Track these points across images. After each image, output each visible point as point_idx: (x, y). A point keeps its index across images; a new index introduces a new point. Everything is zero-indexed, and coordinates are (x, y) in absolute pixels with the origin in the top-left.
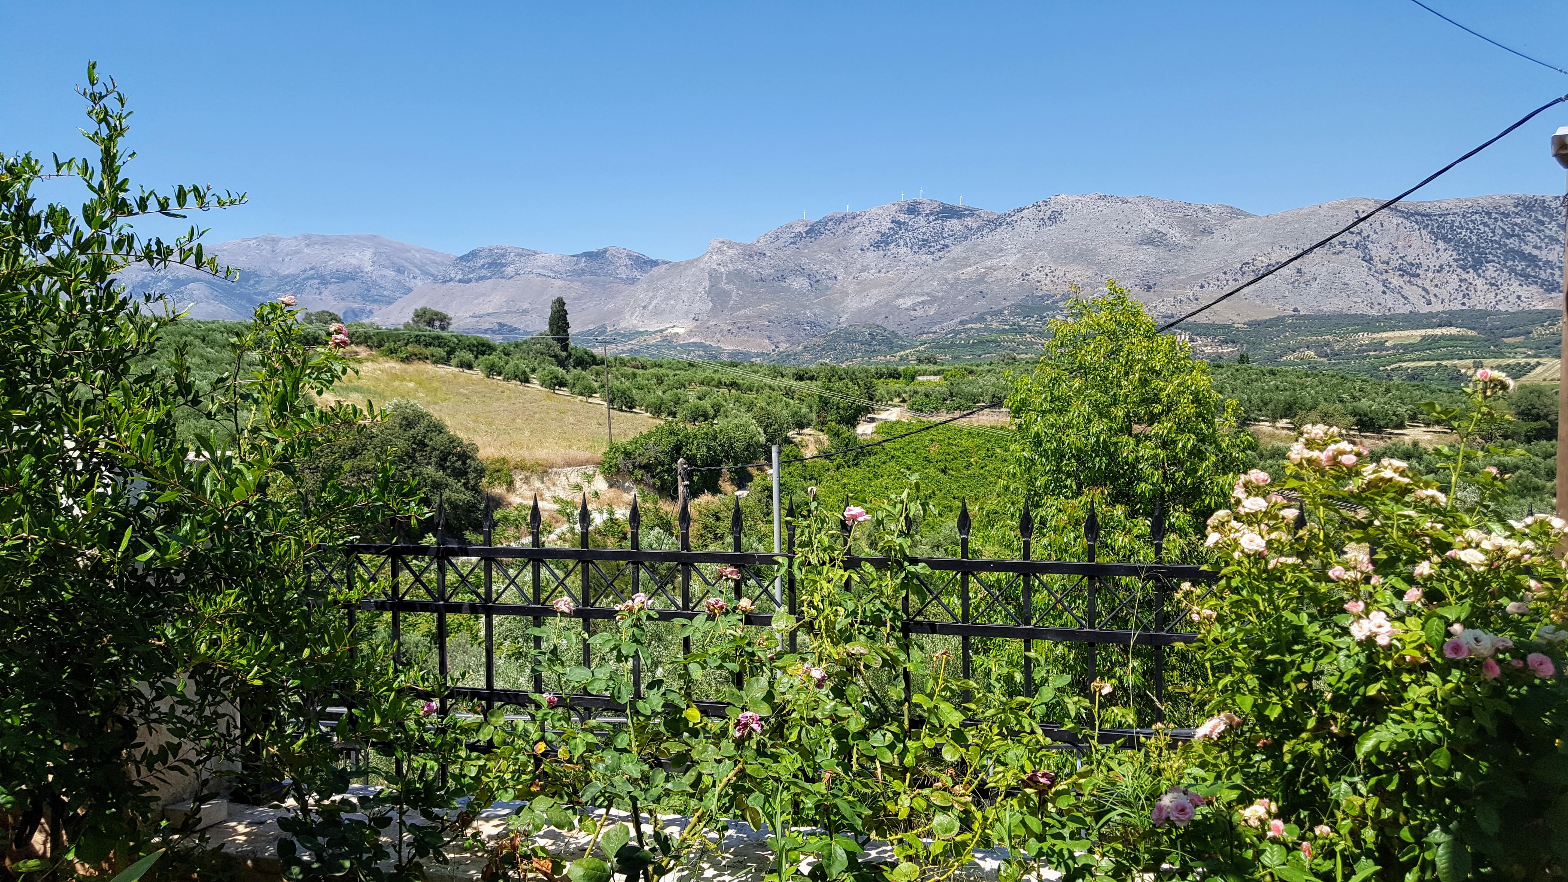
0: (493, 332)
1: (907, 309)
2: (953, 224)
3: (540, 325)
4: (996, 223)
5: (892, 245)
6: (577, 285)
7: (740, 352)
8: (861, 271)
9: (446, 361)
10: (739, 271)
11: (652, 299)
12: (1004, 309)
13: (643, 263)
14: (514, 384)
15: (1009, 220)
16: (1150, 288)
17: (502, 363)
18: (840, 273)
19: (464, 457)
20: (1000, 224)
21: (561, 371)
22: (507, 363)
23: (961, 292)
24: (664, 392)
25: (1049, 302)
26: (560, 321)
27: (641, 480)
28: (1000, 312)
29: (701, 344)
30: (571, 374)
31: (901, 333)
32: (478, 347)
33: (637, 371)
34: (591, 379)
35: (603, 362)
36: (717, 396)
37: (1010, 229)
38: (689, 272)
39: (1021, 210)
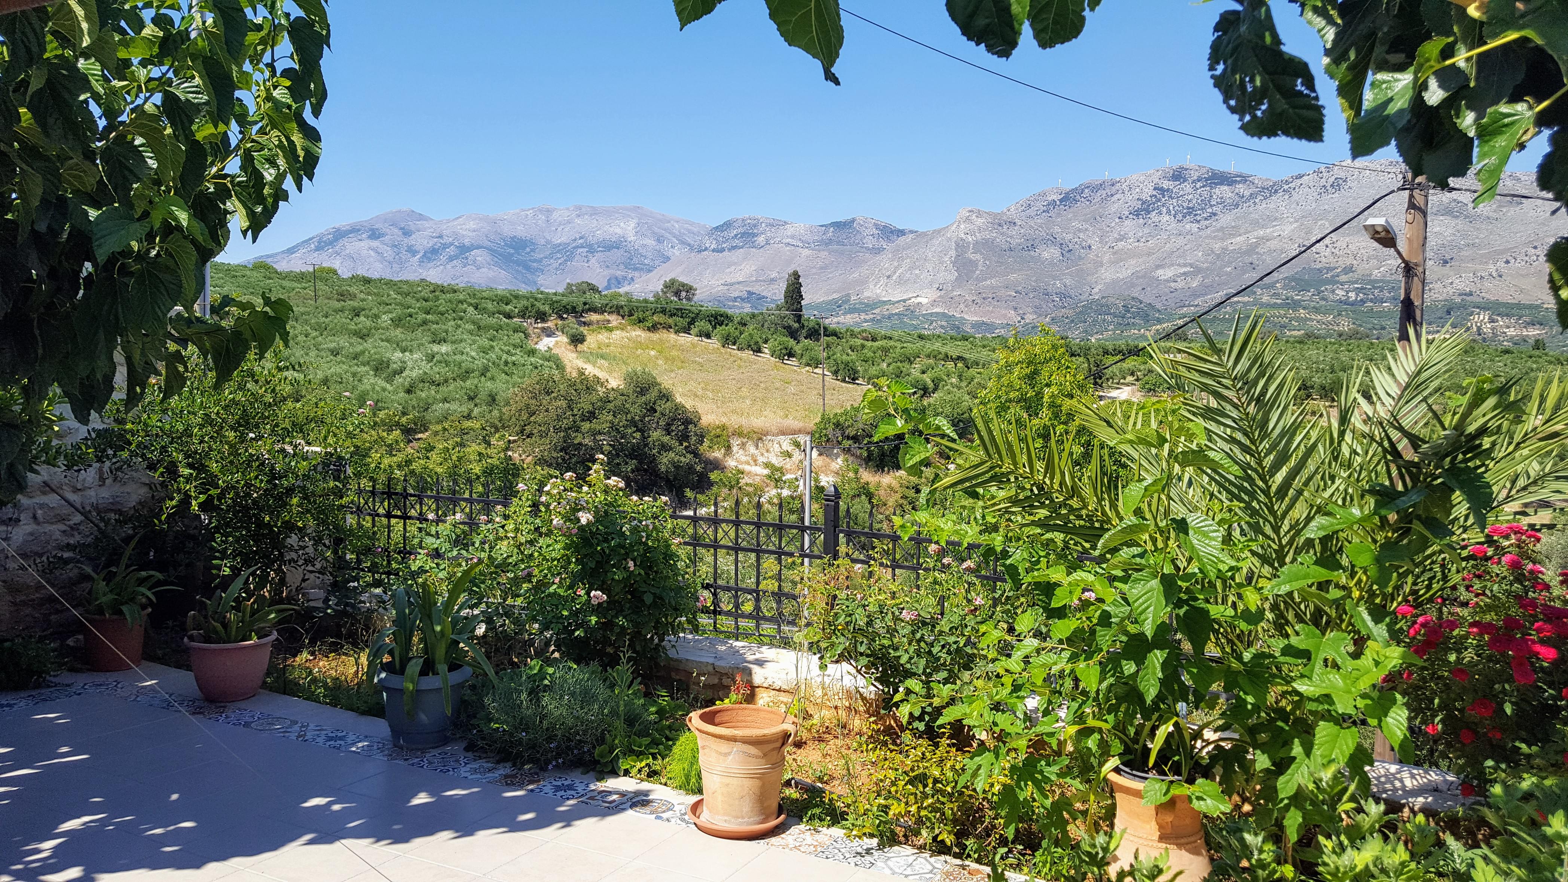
0: (743, 300)
1: (1167, 281)
2: (1223, 191)
3: (778, 292)
4: (1272, 190)
5: (1154, 213)
6: (824, 254)
7: (984, 323)
8: (1118, 240)
9: (687, 330)
10: (987, 241)
11: (897, 268)
12: (1277, 282)
13: (890, 233)
14: (748, 354)
15: (1286, 187)
16: (1446, 262)
17: (737, 333)
18: (1094, 242)
19: (687, 422)
20: (1276, 191)
21: (792, 342)
22: (741, 333)
23: (1229, 263)
24: (889, 365)
25: (1329, 276)
26: (794, 293)
27: (849, 450)
28: (1272, 286)
29: (944, 315)
30: (801, 345)
31: (1159, 306)
32: (716, 318)
33: (866, 343)
34: (818, 349)
35: (834, 334)
36: (939, 370)
37: (1287, 197)
38: (936, 242)
39: (1300, 177)
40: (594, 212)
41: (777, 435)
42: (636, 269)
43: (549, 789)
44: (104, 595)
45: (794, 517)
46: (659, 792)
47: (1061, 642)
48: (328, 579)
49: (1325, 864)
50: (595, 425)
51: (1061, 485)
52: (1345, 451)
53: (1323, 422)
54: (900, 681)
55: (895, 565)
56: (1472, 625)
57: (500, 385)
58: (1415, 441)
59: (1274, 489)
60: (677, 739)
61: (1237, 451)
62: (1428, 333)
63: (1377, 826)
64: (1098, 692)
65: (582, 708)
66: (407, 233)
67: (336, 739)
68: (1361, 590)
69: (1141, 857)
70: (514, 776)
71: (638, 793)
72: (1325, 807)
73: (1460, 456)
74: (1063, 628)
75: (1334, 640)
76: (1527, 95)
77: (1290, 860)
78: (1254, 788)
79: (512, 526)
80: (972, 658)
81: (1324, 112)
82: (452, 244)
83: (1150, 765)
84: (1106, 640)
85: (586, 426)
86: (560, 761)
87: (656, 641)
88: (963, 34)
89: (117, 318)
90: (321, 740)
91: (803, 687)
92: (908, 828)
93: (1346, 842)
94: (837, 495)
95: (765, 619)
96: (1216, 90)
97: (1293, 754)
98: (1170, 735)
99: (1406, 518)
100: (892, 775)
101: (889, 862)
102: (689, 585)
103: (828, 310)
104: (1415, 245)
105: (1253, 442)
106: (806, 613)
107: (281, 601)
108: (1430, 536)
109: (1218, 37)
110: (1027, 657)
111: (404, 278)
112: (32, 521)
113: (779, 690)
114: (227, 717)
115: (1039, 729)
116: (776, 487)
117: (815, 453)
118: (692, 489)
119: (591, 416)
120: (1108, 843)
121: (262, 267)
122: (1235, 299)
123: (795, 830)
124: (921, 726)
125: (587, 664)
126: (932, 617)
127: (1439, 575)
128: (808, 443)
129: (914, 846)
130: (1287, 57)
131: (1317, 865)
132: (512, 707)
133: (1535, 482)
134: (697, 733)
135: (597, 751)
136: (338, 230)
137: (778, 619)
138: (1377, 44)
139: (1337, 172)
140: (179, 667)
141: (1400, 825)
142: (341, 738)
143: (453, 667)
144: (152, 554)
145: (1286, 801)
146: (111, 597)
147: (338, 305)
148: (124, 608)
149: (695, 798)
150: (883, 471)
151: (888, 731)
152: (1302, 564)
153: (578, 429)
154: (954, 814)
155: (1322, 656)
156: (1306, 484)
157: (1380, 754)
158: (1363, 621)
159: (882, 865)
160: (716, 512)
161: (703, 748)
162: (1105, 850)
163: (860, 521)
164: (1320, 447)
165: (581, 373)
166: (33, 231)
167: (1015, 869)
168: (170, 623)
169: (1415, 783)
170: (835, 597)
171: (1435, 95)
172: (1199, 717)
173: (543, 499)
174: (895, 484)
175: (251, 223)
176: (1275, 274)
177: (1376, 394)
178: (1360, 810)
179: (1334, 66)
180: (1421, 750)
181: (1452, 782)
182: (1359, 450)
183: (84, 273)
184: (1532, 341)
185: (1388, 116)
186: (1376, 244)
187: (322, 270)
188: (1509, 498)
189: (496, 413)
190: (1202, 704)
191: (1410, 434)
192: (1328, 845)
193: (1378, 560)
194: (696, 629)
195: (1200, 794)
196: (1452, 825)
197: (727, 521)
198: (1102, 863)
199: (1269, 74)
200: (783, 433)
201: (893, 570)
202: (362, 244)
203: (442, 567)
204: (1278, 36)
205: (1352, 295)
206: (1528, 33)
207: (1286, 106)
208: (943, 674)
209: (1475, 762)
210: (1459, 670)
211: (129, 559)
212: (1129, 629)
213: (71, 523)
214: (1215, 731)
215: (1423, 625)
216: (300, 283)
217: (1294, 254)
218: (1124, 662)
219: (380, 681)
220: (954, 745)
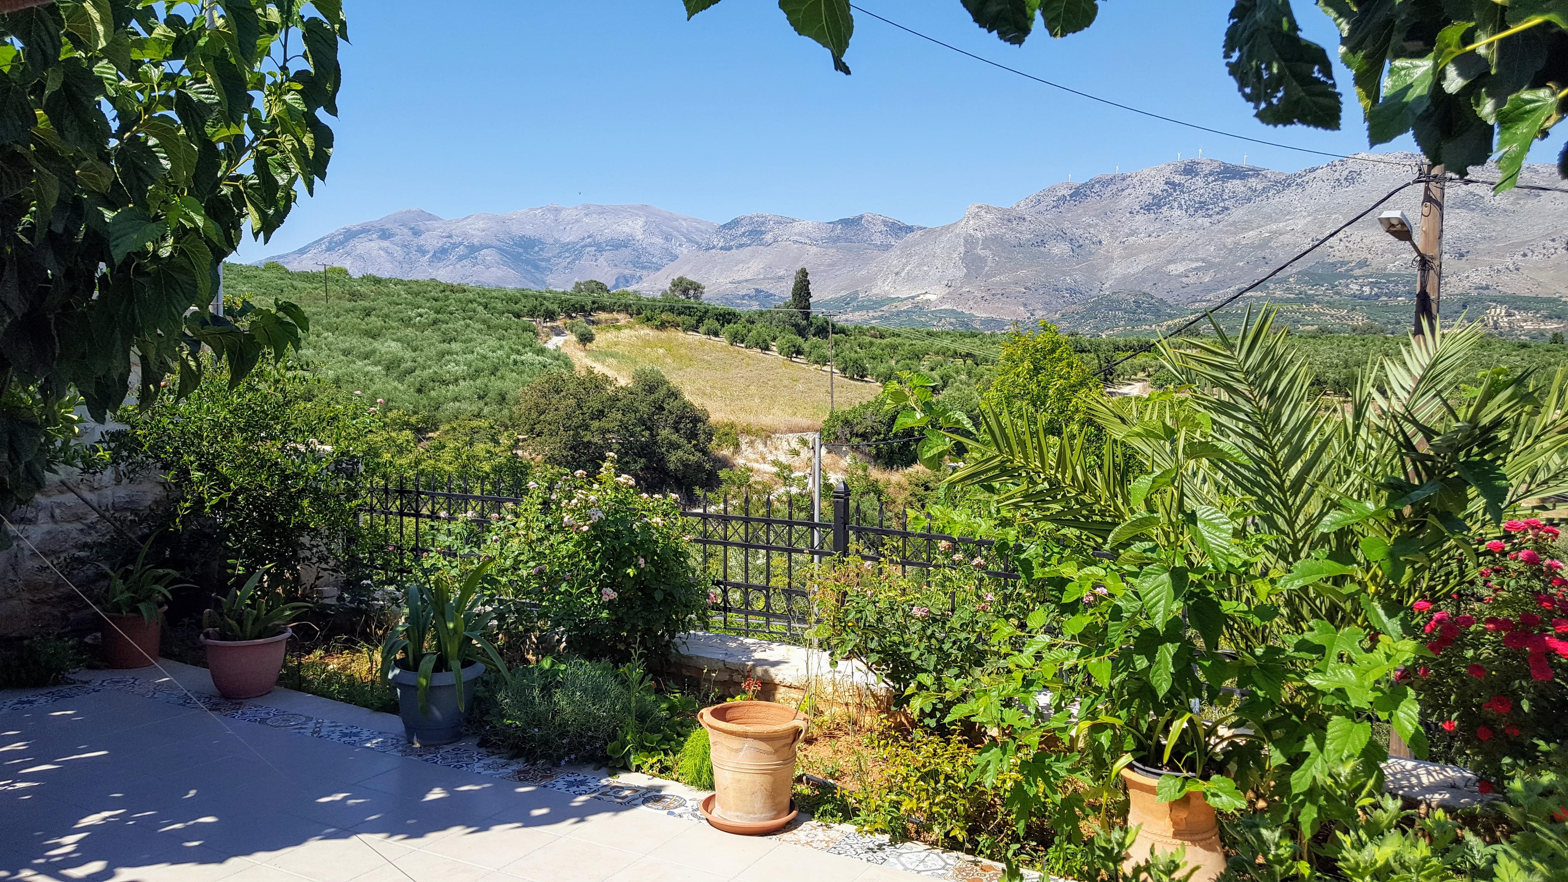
0: (751, 297)
1: (1179, 276)
2: (1236, 185)
3: (786, 290)
4: (1284, 184)
5: (1165, 208)
6: (832, 251)
7: (993, 320)
8: (1128, 235)
9: (695, 329)
10: (996, 237)
11: (905, 265)
12: (1290, 276)
13: (898, 229)
14: (756, 352)
15: (1299, 181)
16: (1462, 256)
17: (745, 331)
18: (1105, 237)
19: (696, 420)
20: (1289, 185)
21: (800, 340)
22: (749, 331)
23: (1242, 258)
24: (897, 362)
25: (1342, 270)
26: (802, 290)
27: (858, 447)
28: (1285, 280)
29: (953, 311)
30: (809, 342)
31: (1170, 301)
32: (724, 317)
33: (874, 340)
34: (827, 348)
35: (843, 331)
36: (949, 366)
37: (1300, 190)
38: (944, 238)
39: (1313, 170)
40: (602, 211)
41: (786, 433)
42: (644, 268)
43: (561, 784)
44: (122, 592)
45: (803, 515)
46: (672, 788)
47: (1073, 637)
48: (343, 575)
49: (1345, 859)
50: (604, 424)
51: (1073, 480)
52: (1361, 446)
53: (1338, 417)
54: (911, 678)
55: (905, 562)
56: (1489, 621)
57: (509, 383)
58: (1429, 433)
59: (1288, 483)
60: (689, 735)
61: (1250, 445)
62: (1442, 327)
63: (1394, 822)
64: (1112, 688)
65: (594, 705)
66: (417, 233)
67: (351, 736)
68: (1377, 585)
69: (1156, 853)
70: (527, 772)
71: (649, 789)
72: (1344, 802)
73: (1475, 450)
74: (1075, 624)
75: (1348, 635)
76: (1550, 80)
77: (1305, 856)
78: (1269, 785)
79: (523, 524)
80: (983, 654)
81: (1341, 99)
82: (461, 244)
83: (1165, 762)
84: (1118, 637)
85: (595, 424)
86: (573, 757)
87: (667, 638)
88: (975, 21)
89: (134, 319)
90: (336, 736)
91: (814, 683)
92: (920, 825)
93: (1364, 837)
94: (847, 491)
95: (774, 615)
96: (1231, 78)
97: (1305, 749)
98: (1184, 731)
99: (1420, 510)
100: (903, 770)
101: (901, 858)
102: (699, 583)
103: (836, 307)
104: (1431, 238)
105: (1266, 436)
106: (816, 609)
107: (296, 599)
108: (1444, 530)
109: (1234, 24)
110: (1039, 652)
111: (413, 278)
112: (50, 520)
113: (790, 687)
114: (243, 713)
115: (1053, 724)
116: (785, 485)
117: (824, 451)
118: (702, 487)
119: (600, 414)
120: (1124, 838)
121: (272, 266)
122: (1248, 294)
123: (806, 826)
124: (933, 723)
125: (599, 661)
126: (943, 614)
127: (1456, 571)
128: (817, 440)
129: (925, 842)
130: (1303, 43)
131: (1337, 860)
132: (526, 703)
133: (1555, 476)
134: (708, 729)
135: (610, 746)
136: (348, 230)
137: (787, 616)
138: (1395, 33)
139: (1351, 165)
140: (195, 664)
141: (1418, 821)
142: (356, 734)
143: (466, 664)
144: (167, 553)
145: (1301, 797)
146: (127, 595)
147: (349, 305)
148: (142, 607)
149: (707, 794)
150: (892, 468)
151: (899, 727)
152: (1317, 559)
153: (587, 428)
154: (966, 810)
155: (1336, 651)
156: (1321, 477)
157: (1395, 751)
158: (1378, 615)
159: (895, 860)
160: (725, 509)
161: (715, 743)
162: (1121, 845)
163: (869, 519)
164: (1335, 442)
165: (590, 371)
166: (50, 232)
167: (1027, 865)
168: (186, 620)
169: (1432, 780)
170: (845, 594)
171: (1454, 83)
172: (1213, 714)
173: (554, 497)
174: (904, 481)
175: (263, 224)
176: (1288, 268)
177: (1391, 389)
178: (1376, 806)
179: (1350, 55)
180: (1437, 747)
181: (1470, 779)
182: (1374, 445)
183: (98, 275)
184: (1549, 335)
185: (1407, 103)
186: (1391, 238)
187: (334, 270)
188: (1528, 492)
189: (506, 412)
190: (1216, 701)
191: (1426, 428)
192: (1347, 840)
193: (1392, 555)
194: (706, 627)
195: (1216, 791)
196: (1470, 821)
197: (737, 519)
198: (1119, 859)
199: (1285, 60)
200: (791, 431)
201: (904, 566)
202: (372, 244)
203: (454, 565)
204: (1295, 21)
205: (1367, 290)
206: (1552, 17)
207: (1303, 94)
208: (956, 671)
209: (1493, 760)
210: (1476, 666)
211: (145, 558)
212: (1141, 624)
213: (89, 521)
214: (1230, 728)
215: (1439, 621)
216: (311, 283)
217: (1308, 248)
218: (1136, 657)
219: (395, 676)
220: (965, 741)
